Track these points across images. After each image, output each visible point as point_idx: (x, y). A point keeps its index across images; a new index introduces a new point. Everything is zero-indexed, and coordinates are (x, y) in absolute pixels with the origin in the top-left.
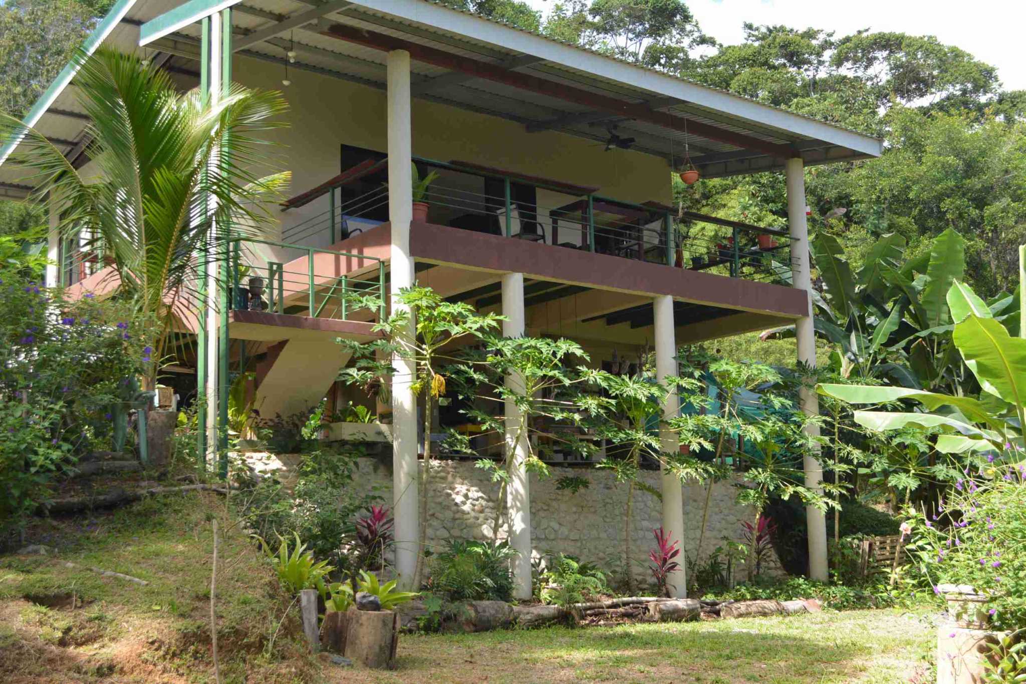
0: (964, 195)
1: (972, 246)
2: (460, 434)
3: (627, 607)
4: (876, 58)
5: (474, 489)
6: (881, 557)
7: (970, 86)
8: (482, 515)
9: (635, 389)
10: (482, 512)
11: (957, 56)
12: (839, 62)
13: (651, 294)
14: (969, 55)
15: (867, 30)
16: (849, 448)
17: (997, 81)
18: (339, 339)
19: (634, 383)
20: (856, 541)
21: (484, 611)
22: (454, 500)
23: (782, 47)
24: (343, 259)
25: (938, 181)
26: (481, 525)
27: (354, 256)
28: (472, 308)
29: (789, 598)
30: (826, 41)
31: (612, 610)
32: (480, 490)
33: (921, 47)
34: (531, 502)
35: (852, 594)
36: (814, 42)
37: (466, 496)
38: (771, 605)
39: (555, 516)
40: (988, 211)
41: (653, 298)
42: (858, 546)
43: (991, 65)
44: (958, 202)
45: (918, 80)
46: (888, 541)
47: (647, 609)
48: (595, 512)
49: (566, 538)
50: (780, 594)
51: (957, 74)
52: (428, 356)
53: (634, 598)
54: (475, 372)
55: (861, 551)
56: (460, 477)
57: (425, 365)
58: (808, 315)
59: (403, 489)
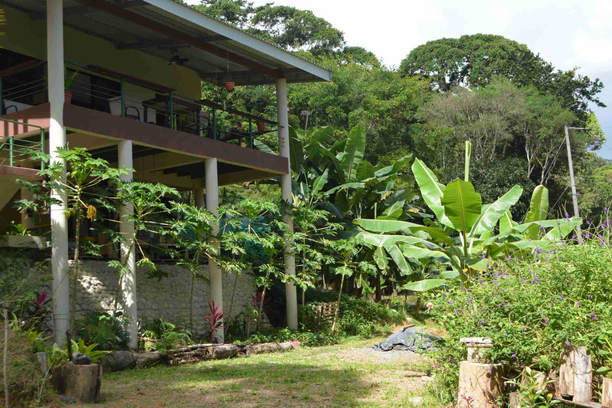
0: (338, 104)
1: (342, 134)
2: (95, 243)
3: (196, 351)
4: (278, 21)
5: (94, 278)
6: (327, 315)
7: (328, 41)
8: (100, 295)
9: (201, 216)
10: (100, 293)
11: (323, 24)
12: (256, 21)
13: (204, 157)
14: (330, 24)
15: (272, 4)
16: (315, 252)
17: (343, 40)
18: (18, 180)
19: (201, 212)
20: (314, 306)
21: (118, 358)
22: (82, 286)
23: (224, 9)
24: (11, 125)
25: (324, 96)
26: (100, 301)
27: (20, 123)
28: (107, 162)
29: (282, 341)
30: (249, 8)
31: (187, 353)
32: (98, 279)
33: (304, 16)
34: (137, 287)
35: (315, 337)
36: (242, 8)
37: (90, 283)
38: (273, 345)
39: (144, 294)
40: (351, 114)
41: (205, 159)
42: (315, 309)
43: (340, 31)
44: (336, 109)
45: (300, 36)
46: (330, 306)
47: (207, 351)
48: (166, 291)
49: (151, 308)
50: (277, 338)
51: (323, 35)
52: (79, 193)
53: (199, 345)
54: (106, 203)
55: (316, 312)
56: (86, 271)
57: (77, 198)
58: (288, 173)
59: (60, 280)
